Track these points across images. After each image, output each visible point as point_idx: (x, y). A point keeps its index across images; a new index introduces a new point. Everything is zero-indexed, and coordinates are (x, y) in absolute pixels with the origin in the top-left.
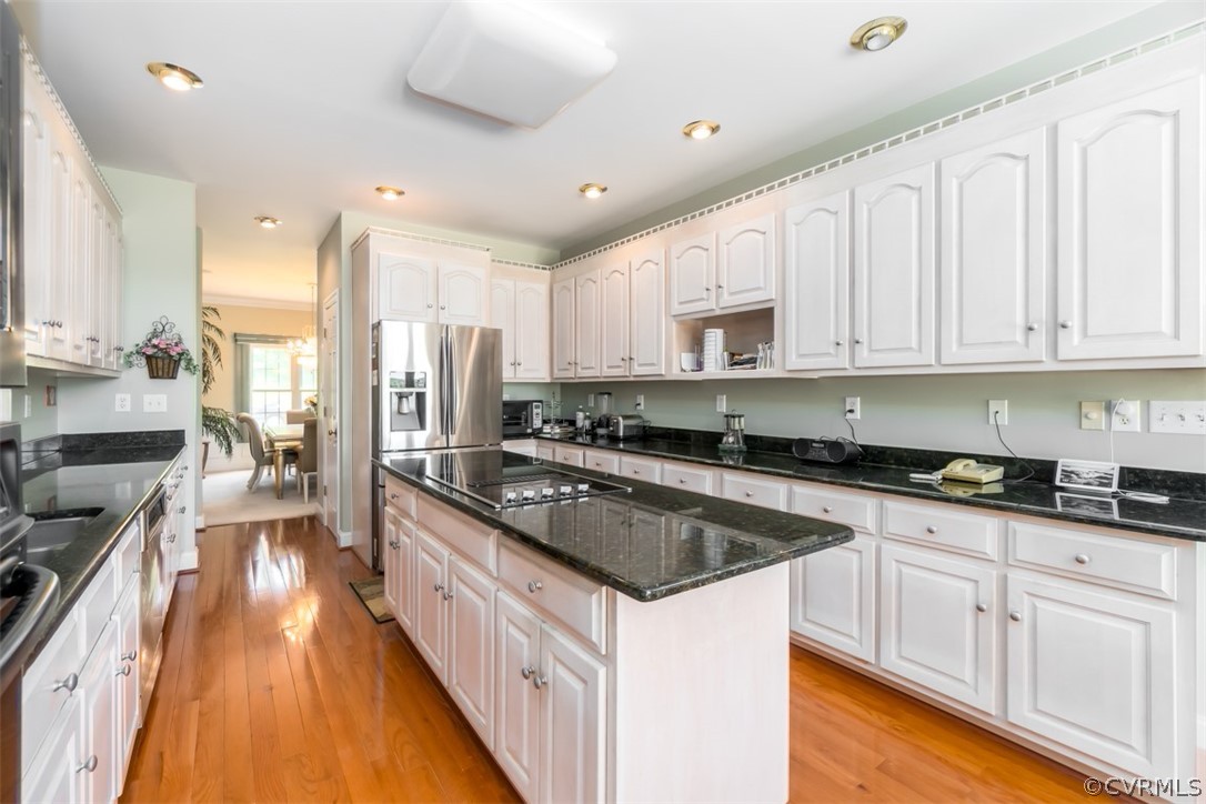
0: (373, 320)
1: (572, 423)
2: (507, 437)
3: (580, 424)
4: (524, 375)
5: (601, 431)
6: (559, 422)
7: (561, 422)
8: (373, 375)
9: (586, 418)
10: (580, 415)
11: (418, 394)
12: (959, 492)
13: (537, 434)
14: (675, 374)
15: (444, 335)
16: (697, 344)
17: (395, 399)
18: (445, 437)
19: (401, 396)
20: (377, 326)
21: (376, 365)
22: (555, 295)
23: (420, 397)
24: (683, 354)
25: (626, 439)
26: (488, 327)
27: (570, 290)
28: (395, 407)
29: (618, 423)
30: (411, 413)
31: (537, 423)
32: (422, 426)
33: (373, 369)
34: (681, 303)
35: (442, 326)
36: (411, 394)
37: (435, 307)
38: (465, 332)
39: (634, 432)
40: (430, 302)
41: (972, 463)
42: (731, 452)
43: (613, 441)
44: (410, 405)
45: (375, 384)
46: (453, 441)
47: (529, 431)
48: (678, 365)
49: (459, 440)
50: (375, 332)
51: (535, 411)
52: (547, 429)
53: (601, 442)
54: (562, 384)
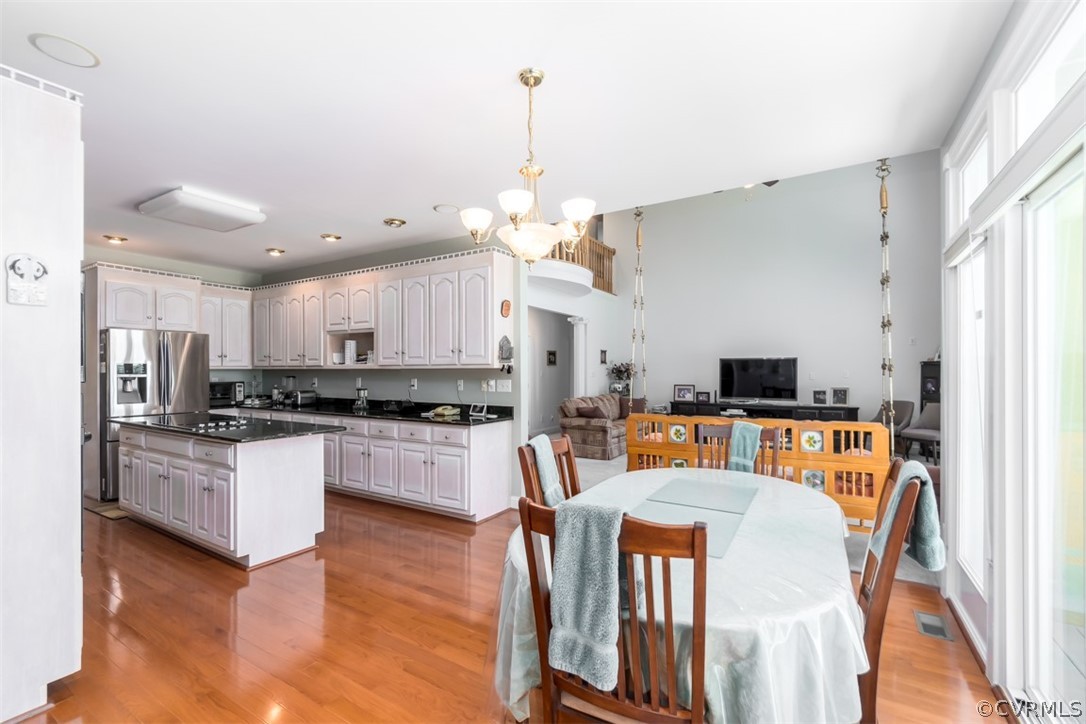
0: (100, 326)
1: (270, 397)
2: (212, 407)
3: (275, 397)
4: (228, 364)
5: (288, 401)
6: (259, 397)
7: (261, 397)
8: (101, 366)
9: (280, 393)
10: (276, 392)
11: (139, 379)
12: (440, 419)
13: (239, 405)
14: (330, 365)
15: (161, 338)
16: (342, 349)
17: (121, 382)
18: (162, 407)
19: (125, 381)
20: (105, 332)
21: (104, 358)
22: (255, 309)
23: (142, 382)
24: (334, 354)
25: (302, 406)
26: (198, 332)
27: (265, 307)
28: (121, 387)
29: (297, 396)
30: (134, 391)
31: (240, 397)
32: (144, 400)
33: (101, 361)
34: (332, 324)
35: (160, 331)
36: (134, 378)
37: (153, 318)
38: (179, 337)
39: (308, 401)
40: (150, 315)
41: (450, 407)
42: (360, 409)
43: (294, 407)
44: (133, 386)
45: (104, 371)
46: (169, 409)
47: (233, 403)
48: (332, 360)
49: (174, 409)
50: (103, 336)
51: (238, 389)
52: (248, 402)
53: (288, 408)
54: (264, 371)
